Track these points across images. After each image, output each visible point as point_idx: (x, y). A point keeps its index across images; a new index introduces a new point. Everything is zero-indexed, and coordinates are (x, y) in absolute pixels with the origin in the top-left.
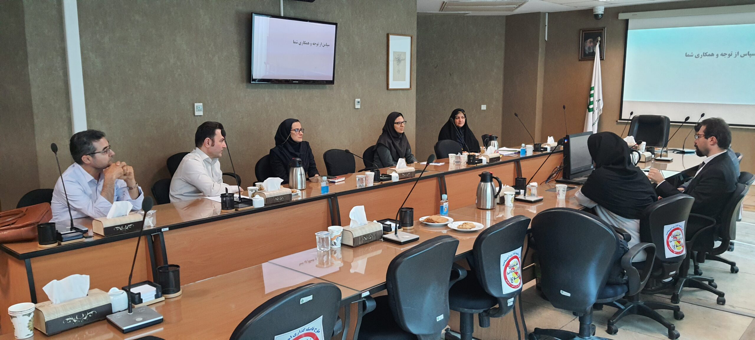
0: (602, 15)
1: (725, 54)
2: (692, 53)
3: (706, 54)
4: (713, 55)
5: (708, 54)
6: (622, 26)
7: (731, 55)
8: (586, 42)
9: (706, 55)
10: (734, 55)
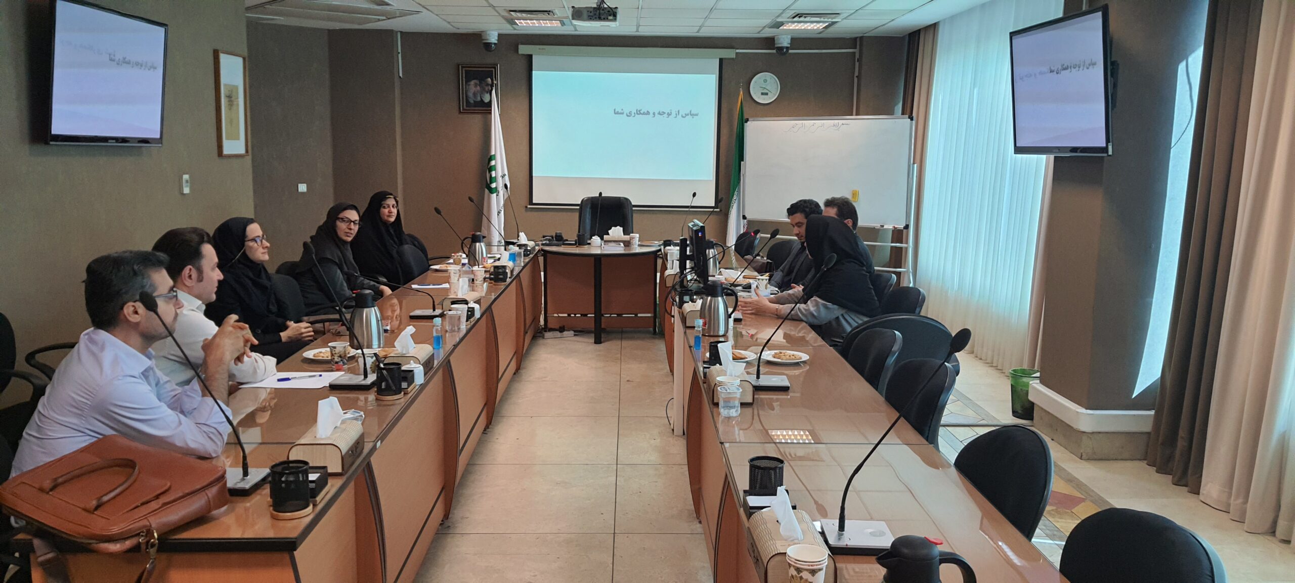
0: (495, 44)
1: (663, 112)
2: (622, 110)
3: (639, 111)
4: (648, 113)
5: (642, 112)
6: (521, 65)
7: (670, 115)
9: (641, 114)
10: (674, 114)
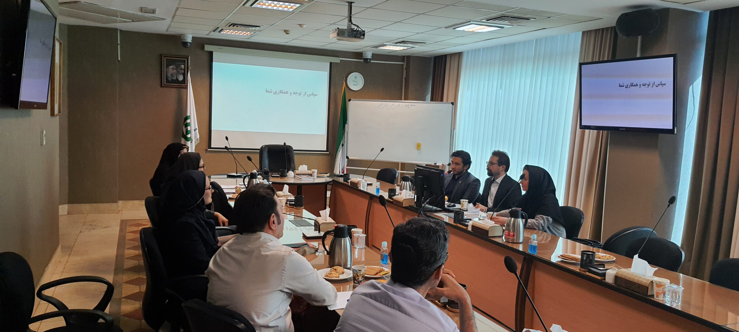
0: (190, 43)
1: (296, 93)
2: (271, 90)
4: (287, 93)
5: (283, 92)
6: (205, 58)
7: (301, 94)
8: (168, 69)
